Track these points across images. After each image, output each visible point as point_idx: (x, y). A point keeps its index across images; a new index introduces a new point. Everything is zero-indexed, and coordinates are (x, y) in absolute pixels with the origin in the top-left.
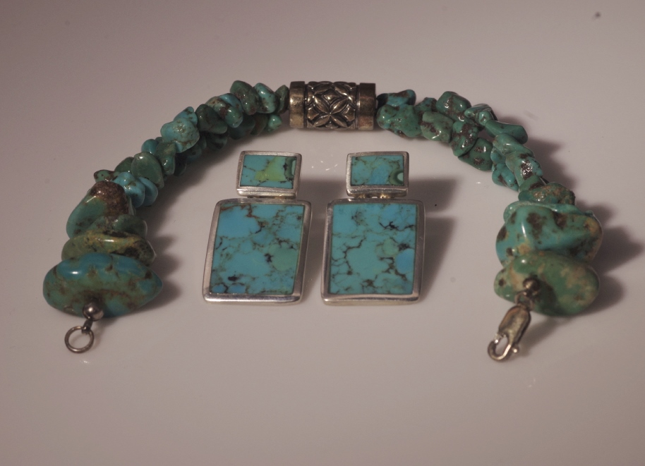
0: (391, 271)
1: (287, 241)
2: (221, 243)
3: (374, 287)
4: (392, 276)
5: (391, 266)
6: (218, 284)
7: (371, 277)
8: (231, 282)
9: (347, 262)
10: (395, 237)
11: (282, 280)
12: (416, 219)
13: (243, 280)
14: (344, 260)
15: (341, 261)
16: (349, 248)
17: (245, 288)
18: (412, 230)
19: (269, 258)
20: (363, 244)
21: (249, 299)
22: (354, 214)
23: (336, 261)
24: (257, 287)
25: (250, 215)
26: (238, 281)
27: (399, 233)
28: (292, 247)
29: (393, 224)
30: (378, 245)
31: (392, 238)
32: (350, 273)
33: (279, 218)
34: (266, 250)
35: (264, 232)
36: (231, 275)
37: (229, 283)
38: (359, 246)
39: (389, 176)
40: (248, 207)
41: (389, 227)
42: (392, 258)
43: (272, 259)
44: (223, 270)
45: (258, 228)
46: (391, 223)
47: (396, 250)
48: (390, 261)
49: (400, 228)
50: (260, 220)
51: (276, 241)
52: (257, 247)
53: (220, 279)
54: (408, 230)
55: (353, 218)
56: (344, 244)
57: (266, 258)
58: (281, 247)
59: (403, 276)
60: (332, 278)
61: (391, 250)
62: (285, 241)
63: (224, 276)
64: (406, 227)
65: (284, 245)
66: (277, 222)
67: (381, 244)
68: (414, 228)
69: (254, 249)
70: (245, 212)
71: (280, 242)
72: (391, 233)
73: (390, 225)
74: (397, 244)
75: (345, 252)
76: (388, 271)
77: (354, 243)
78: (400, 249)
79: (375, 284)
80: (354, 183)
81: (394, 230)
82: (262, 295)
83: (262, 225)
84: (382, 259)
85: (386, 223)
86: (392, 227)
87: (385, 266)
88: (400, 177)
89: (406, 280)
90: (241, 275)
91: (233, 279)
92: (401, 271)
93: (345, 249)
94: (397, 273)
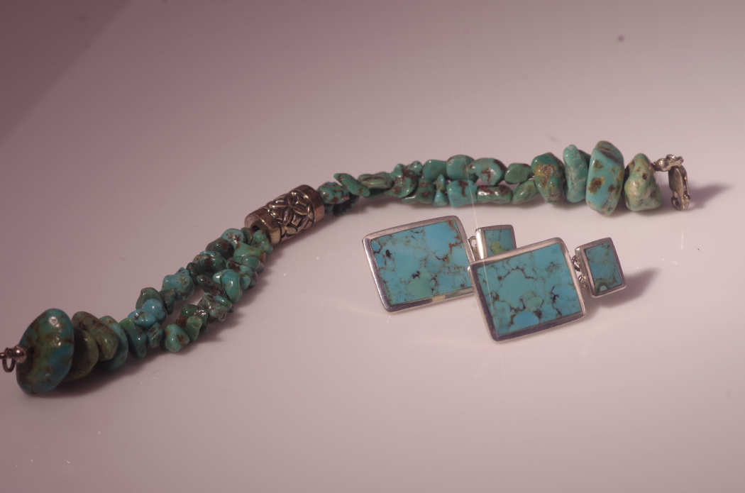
0: (513, 311)
1: (437, 284)
2: (417, 233)
3: (493, 303)
4: (509, 314)
5: (517, 310)
6: (380, 244)
7: (501, 298)
8: (385, 254)
9: (509, 273)
10: (545, 303)
11: (400, 293)
12: (568, 315)
13: (389, 262)
14: (510, 269)
15: (509, 268)
16: (522, 270)
17: (384, 266)
18: (557, 315)
19: (416, 275)
20: (531, 280)
21: (375, 273)
22: (555, 263)
23: (508, 263)
24: (387, 276)
25: (451, 246)
26: (387, 258)
27: (550, 306)
28: (433, 290)
29: (557, 297)
30: (533, 293)
31: (543, 301)
32: (500, 278)
33: (457, 270)
34: (423, 270)
35: (439, 263)
36: (391, 252)
37: (383, 252)
38: (526, 277)
39: (601, 279)
40: (459, 242)
41: (553, 296)
42: (524, 308)
43: (417, 278)
44: (394, 243)
45: (441, 256)
46: (557, 296)
47: (535, 309)
48: (521, 307)
49: (555, 305)
50: (449, 256)
51: (434, 275)
52: (423, 262)
53: (385, 244)
54: (556, 312)
55: (552, 263)
56: (525, 265)
57: (416, 273)
58: (430, 281)
59: (512, 323)
60: (490, 265)
61: (532, 306)
62: (436, 282)
63: (389, 246)
64: (557, 310)
65: (433, 282)
66: (452, 270)
67: (535, 295)
68: (559, 316)
69: (420, 261)
70: (453, 241)
71: (434, 279)
72: (548, 299)
73: (555, 296)
74: (539, 308)
75: (518, 268)
76: (511, 309)
77: (529, 272)
78: (536, 312)
79: (496, 302)
80: (587, 251)
81: (552, 301)
82: (382, 282)
83: (445, 258)
84: (521, 300)
85: (555, 292)
86: (554, 299)
87: (516, 304)
88: (603, 288)
89: (509, 326)
90: (394, 259)
91: (388, 254)
92: (515, 319)
93: (521, 266)
94: (512, 317)
